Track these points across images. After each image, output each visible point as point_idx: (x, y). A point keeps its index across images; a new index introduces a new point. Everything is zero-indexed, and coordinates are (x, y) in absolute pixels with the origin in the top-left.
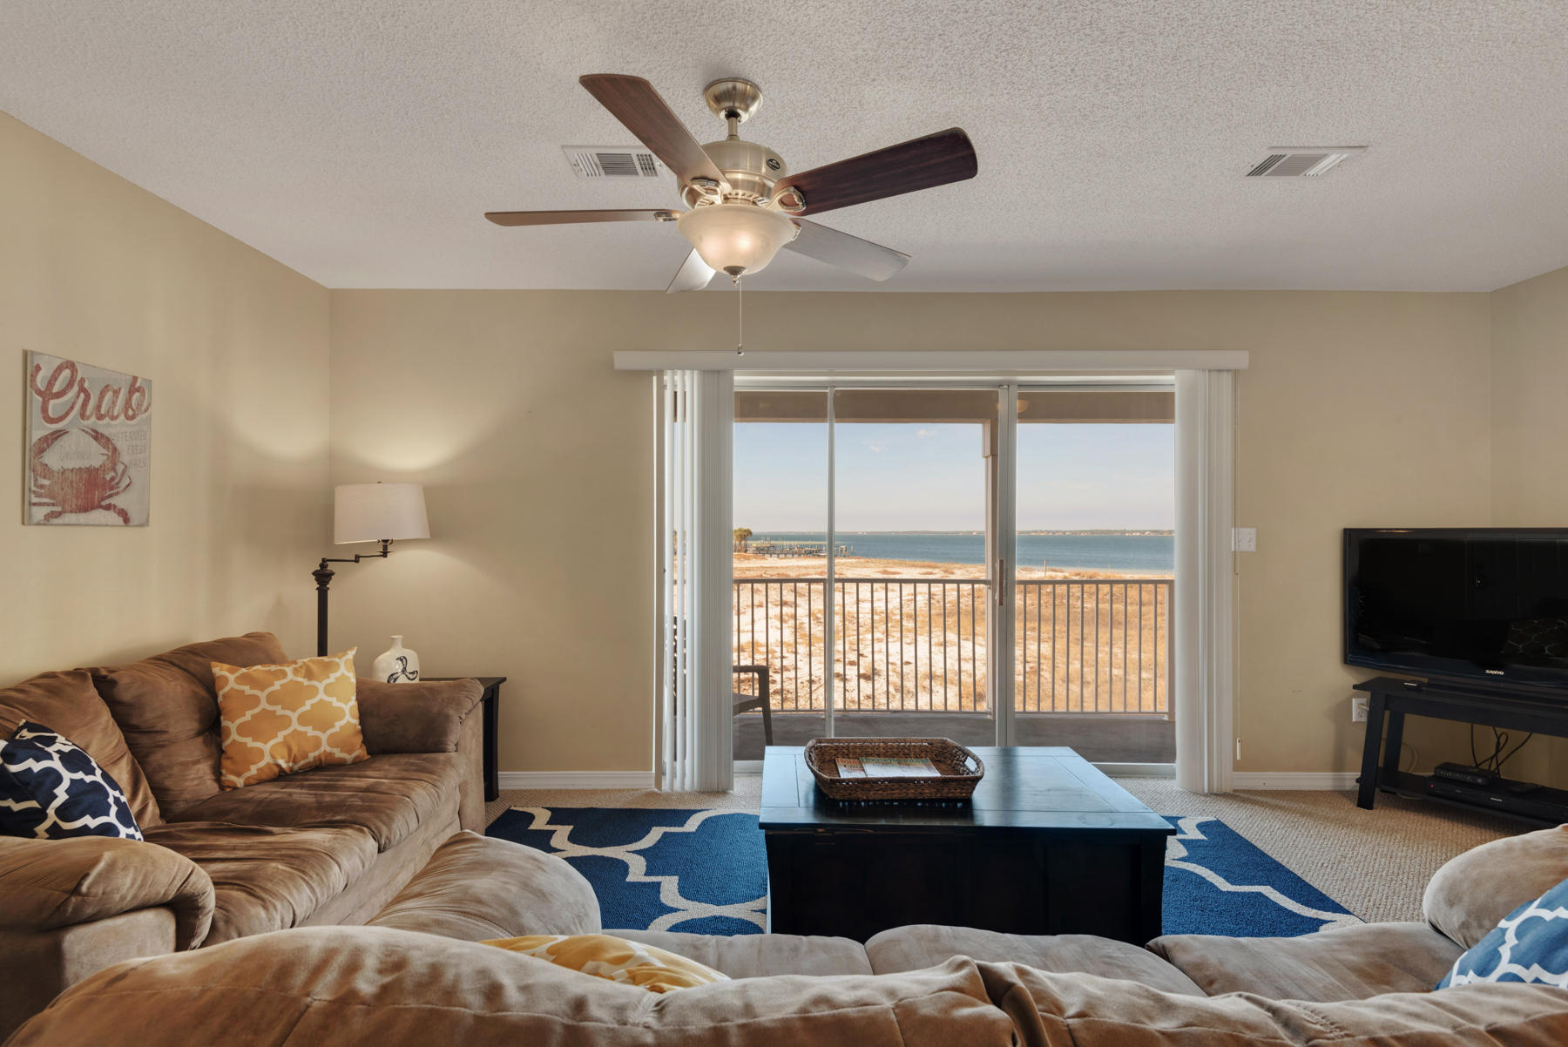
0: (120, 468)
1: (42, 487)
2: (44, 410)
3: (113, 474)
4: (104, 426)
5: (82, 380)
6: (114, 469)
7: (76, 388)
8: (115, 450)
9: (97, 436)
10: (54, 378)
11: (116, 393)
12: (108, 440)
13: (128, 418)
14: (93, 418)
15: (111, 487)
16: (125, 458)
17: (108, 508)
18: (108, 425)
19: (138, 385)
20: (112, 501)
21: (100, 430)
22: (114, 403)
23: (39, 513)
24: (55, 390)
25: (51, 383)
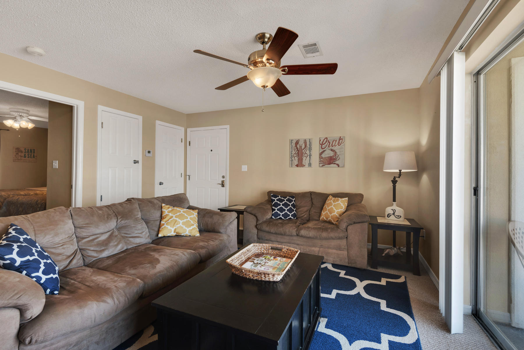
0: (337, 156)
1: (321, 160)
2: (322, 147)
3: (335, 157)
4: (333, 148)
5: (329, 140)
6: (336, 156)
7: (327, 142)
8: (336, 152)
9: (332, 150)
10: (323, 141)
11: (336, 141)
12: (334, 150)
13: (339, 145)
14: (331, 147)
15: (335, 159)
16: (338, 153)
17: (334, 164)
18: (334, 148)
19: (341, 138)
20: (335, 162)
21: (332, 149)
22: (335, 143)
23: (321, 165)
24: (324, 143)
25: (323, 142)
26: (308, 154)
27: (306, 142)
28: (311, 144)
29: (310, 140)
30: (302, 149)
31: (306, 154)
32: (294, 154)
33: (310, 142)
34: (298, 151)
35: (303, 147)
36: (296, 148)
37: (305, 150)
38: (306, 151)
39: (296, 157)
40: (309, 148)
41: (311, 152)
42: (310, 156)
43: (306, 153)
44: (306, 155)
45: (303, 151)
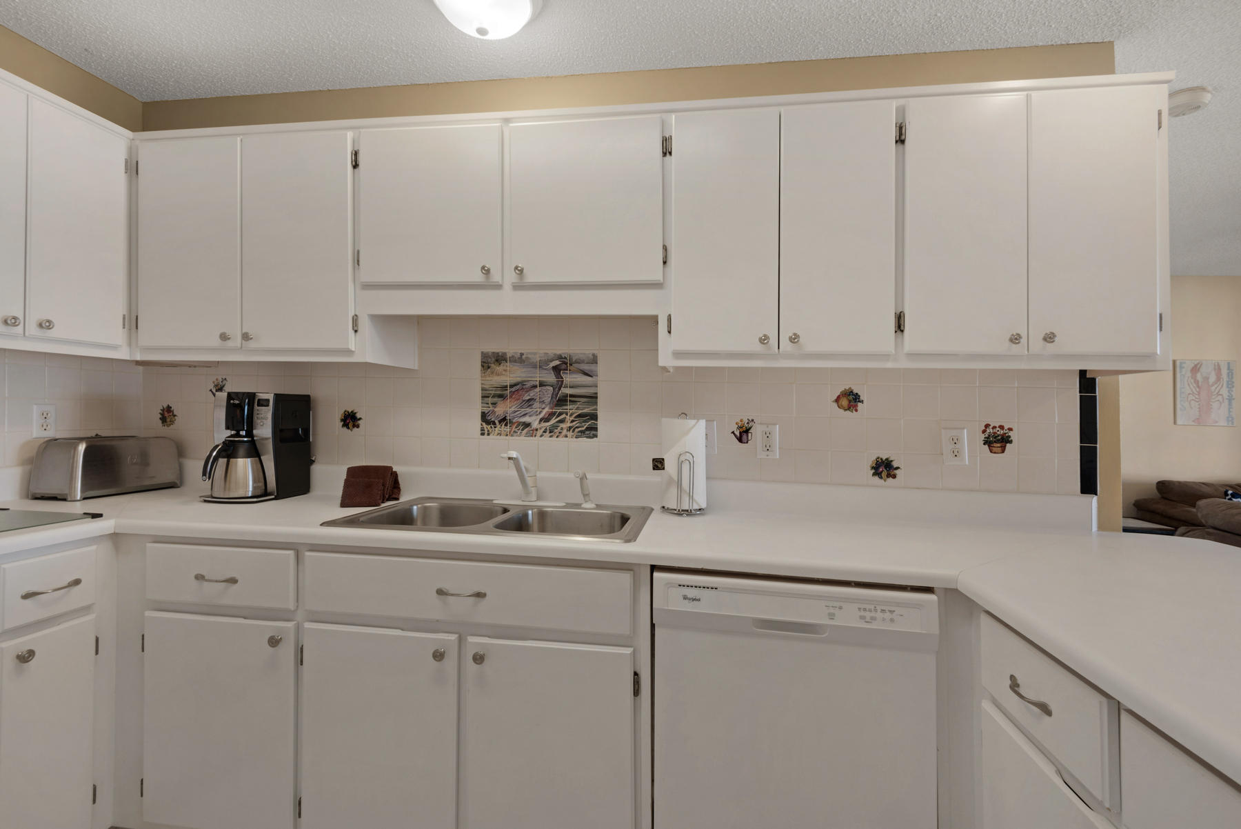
26: (1226, 396)
27: (1220, 369)
28: (1232, 374)
29: (1229, 364)
30: (1210, 384)
31: (1221, 396)
32: (1189, 394)
33: (1229, 369)
34: (1198, 387)
35: (1212, 379)
36: (1192, 381)
37: (1216, 386)
38: (1218, 389)
39: (1193, 402)
40: (1228, 382)
41: (1232, 391)
42: (1230, 399)
43: (1220, 393)
44: (1220, 398)
45: (1213, 388)
